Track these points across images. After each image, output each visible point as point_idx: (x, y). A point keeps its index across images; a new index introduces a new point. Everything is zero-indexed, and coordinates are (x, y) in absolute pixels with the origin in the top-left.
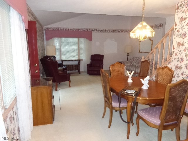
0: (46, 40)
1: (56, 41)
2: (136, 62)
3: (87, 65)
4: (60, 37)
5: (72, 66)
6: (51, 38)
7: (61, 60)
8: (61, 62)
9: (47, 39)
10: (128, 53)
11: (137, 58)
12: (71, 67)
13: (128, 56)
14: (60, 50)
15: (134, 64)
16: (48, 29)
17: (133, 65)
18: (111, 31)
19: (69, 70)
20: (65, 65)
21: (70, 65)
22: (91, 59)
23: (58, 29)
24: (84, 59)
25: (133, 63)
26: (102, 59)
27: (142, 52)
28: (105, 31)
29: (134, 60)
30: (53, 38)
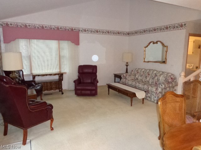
0: (4, 43)
1: (23, 45)
2: (141, 76)
3: (75, 82)
4: (29, 39)
5: (51, 83)
6: (14, 40)
7: (32, 74)
8: (31, 79)
9: (7, 41)
10: (127, 63)
11: (142, 69)
12: (49, 85)
13: (127, 66)
14: (30, 58)
15: (140, 78)
16: (7, 24)
17: (137, 79)
18: (105, 33)
19: (45, 90)
20: (39, 83)
21: (47, 83)
22: (79, 72)
23: (26, 26)
24: (68, 71)
25: (137, 76)
26: (94, 71)
27: (148, 62)
28: (97, 32)
29: (138, 72)
30: (17, 40)
